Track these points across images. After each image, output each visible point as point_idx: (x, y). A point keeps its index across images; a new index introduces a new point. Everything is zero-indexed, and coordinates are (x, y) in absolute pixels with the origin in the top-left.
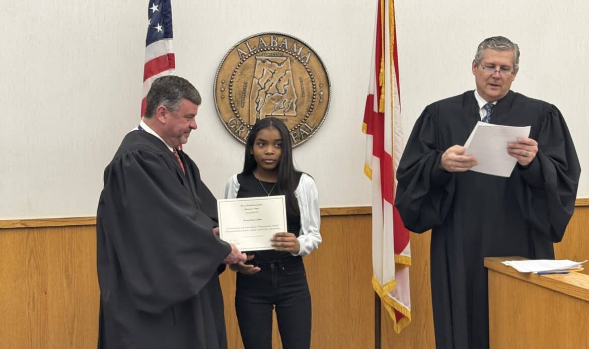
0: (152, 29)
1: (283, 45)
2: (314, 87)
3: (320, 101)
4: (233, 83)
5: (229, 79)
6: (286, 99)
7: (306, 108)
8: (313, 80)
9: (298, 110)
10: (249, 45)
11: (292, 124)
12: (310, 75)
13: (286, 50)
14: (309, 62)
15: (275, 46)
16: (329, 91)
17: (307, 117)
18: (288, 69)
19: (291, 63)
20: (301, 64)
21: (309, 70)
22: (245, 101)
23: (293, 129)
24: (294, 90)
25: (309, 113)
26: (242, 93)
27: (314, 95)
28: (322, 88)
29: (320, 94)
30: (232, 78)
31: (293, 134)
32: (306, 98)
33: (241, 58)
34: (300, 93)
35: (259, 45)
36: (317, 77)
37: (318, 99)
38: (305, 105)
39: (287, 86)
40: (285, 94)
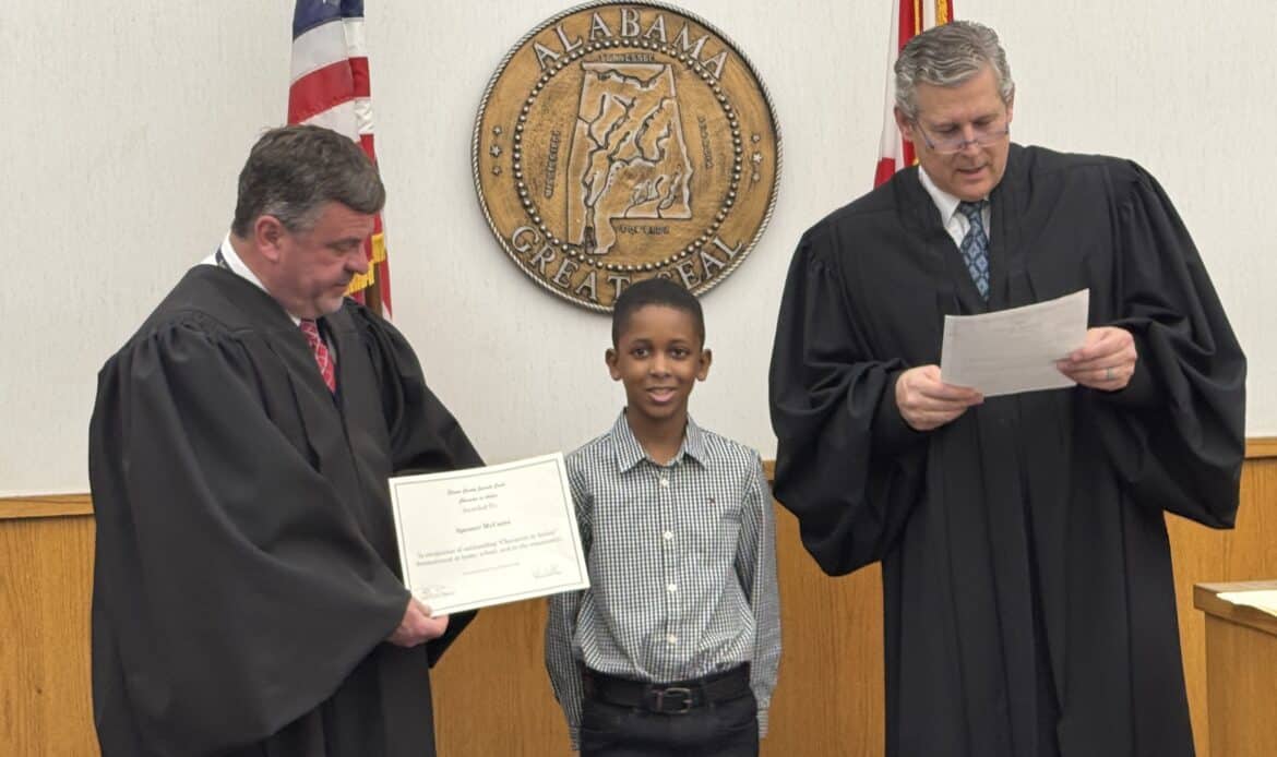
1: (654, 31)
2: (738, 141)
3: (752, 179)
4: (524, 135)
5: (513, 123)
6: (664, 176)
7: (715, 197)
8: (734, 124)
9: (695, 202)
10: (564, 33)
11: (680, 238)
12: (725, 110)
13: (660, 44)
14: (724, 77)
15: (632, 35)
16: (776, 153)
17: (719, 221)
18: (668, 95)
19: (675, 80)
20: (702, 82)
21: (723, 99)
22: (556, 181)
23: (683, 254)
24: (684, 151)
25: (725, 210)
26: (547, 160)
27: (737, 163)
28: (758, 145)
29: (752, 162)
30: (520, 122)
31: (684, 268)
32: (716, 171)
33: (544, 67)
34: (700, 159)
35: (590, 32)
36: (745, 115)
37: (746, 173)
38: (712, 189)
39: (665, 140)
40: (661, 163)
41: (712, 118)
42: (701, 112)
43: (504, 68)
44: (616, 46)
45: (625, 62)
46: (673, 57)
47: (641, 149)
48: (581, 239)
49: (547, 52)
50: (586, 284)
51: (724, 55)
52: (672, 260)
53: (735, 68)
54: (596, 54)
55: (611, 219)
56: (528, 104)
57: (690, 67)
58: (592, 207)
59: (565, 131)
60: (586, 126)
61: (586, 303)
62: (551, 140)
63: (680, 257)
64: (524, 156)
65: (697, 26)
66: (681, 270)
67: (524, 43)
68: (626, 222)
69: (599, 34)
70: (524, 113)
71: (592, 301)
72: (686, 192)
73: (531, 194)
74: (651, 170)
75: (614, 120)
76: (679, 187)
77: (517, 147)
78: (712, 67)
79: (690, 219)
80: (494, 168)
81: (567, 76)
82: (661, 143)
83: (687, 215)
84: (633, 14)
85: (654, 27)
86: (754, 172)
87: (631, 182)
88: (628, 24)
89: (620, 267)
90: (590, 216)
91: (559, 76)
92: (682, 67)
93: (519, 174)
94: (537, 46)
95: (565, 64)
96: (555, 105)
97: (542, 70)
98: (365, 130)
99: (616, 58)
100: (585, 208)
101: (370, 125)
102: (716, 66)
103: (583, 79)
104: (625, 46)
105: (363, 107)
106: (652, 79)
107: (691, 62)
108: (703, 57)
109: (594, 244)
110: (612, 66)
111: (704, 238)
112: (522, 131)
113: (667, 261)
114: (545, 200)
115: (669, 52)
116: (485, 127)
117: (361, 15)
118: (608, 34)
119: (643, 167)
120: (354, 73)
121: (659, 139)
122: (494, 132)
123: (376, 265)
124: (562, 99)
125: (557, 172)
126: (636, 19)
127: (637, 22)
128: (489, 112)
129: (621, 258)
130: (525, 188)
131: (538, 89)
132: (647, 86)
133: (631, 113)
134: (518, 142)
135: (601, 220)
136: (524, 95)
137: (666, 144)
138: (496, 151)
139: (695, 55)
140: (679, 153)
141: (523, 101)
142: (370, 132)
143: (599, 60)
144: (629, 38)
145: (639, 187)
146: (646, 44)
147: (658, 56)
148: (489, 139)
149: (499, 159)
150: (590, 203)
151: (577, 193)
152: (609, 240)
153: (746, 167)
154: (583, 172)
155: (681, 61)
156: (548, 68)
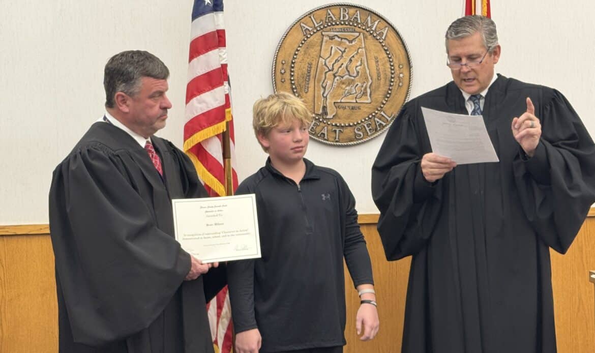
1: (355, 18)
2: (393, 68)
3: (399, 86)
4: (295, 64)
5: (291, 59)
6: (359, 83)
7: (381, 93)
8: (391, 60)
9: (372, 96)
10: (315, 19)
11: (365, 112)
12: (387, 54)
13: (358, 24)
14: (386, 39)
15: (345, 19)
16: (410, 73)
17: (384, 104)
18: (361, 47)
19: (364, 40)
20: (377, 41)
21: (386, 49)
22: (310, 86)
23: (367, 119)
24: (368, 73)
25: (386, 99)
26: (306, 75)
27: (392, 78)
28: (402, 69)
29: (399, 77)
30: (294, 58)
31: (367, 125)
32: (382, 81)
33: (305, 34)
34: (375, 77)
35: (326, 18)
36: (396, 56)
37: (396, 82)
38: (380, 89)
39: (359, 67)
40: (357, 77)
41: (381, 57)
42: (376, 55)
43: (287, 34)
44: (338, 25)
45: (342, 32)
46: (363, 29)
47: (348, 71)
48: (321, 111)
49: (307, 27)
50: (323, 132)
51: (387, 28)
52: (362, 122)
53: (392, 35)
54: (328, 27)
55: (334, 103)
56: (298, 50)
57: (371, 34)
58: (326, 97)
59: (314, 63)
60: (324, 60)
61: (322, 141)
62: (308, 67)
63: (365, 120)
64: (296, 74)
65: (375, 16)
66: (366, 126)
67: (296, 23)
68: (341, 104)
69: (330, 19)
70: (296, 54)
71: (325, 140)
72: (369, 91)
73: (298, 90)
74: (353, 80)
75: (336, 58)
76: (366, 89)
77: (292, 70)
78: (381, 34)
79: (370, 103)
80: (282, 79)
81: (316, 38)
82: (358, 68)
83: (369, 101)
84: (346, 10)
85: (355, 16)
86: (400, 82)
87: (344, 86)
88: (343, 14)
89: (338, 125)
90: (325, 102)
91: (312, 38)
92: (368, 34)
93: (293, 82)
94: (302, 24)
95: (314, 33)
96: (310, 51)
97: (304, 35)
98: (223, 62)
99: (338, 30)
100: (322, 97)
101: (225, 60)
102: (383, 33)
103: (323, 39)
104: (342, 24)
105: (222, 52)
106: (354, 39)
107: (371, 32)
108: (377, 30)
109: (326, 114)
110: (336, 33)
111: (376, 112)
112: (295, 62)
113: (359, 122)
114: (304, 94)
115: (362, 27)
116: (278, 61)
117: (222, 10)
118: (334, 19)
119: (349, 79)
120: (219, 36)
121: (357, 67)
122: (282, 63)
123: (227, 123)
124: (313, 48)
125: (310, 82)
126: (347, 12)
127: (348, 14)
128: (280, 54)
129: (339, 120)
130: (296, 88)
131: (302, 44)
132: (352, 43)
133: (343, 55)
134: (293, 67)
135: (330, 103)
136: (296, 46)
137: (360, 69)
138: (283, 71)
139: (373, 29)
140: (365, 73)
141: (295, 50)
142: (225, 63)
143: (330, 31)
144: (343, 21)
145: (347, 88)
146: (351, 24)
147: (357, 29)
148: (280, 66)
149: (284, 75)
150: (325, 95)
151: (319, 91)
152: (333, 112)
153: (396, 80)
154: (322, 81)
155: (367, 31)
156: (307, 34)
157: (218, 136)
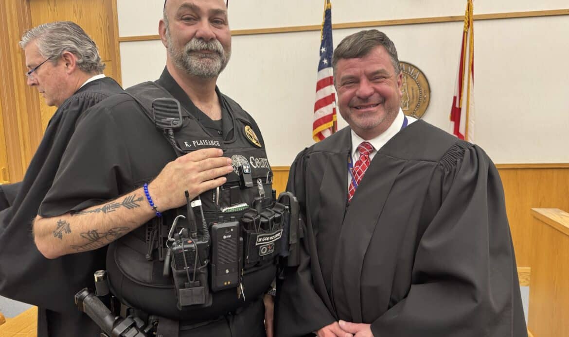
0: (321, 62)
1: (402, 68)
2: (421, 92)
3: (424, 101)
7: (414, 105)
8: (420, 88)
9: (410, 107)
12: (418, 85)
14: (418, 78)
16: (430, 95)
17: (415, 111)
18: (404, 82)
19: (406, 79)
20: (413, 79)
21: (418, 83)
24: (408, 95)
25: (417, 108)
27: (420, 97)
28: (426, 93)
29: (424, 97)
32: (415, 100)
34: (411, 97)
36: (423, 87)
37: (422, 100)
39: (403, 93)
40: (402, 98)
41: (415, 87)
42: (412, 86)
46: (406, 74)
51: (418, 73)
53: (421, 75)
65: (412, 66)
72: (408, 105)
76: (406, 103)
78: (415, 76)
83: (407, 109)
107: (410, 75)
108: (413, 74)
123: (334, 122)
139: (411, 73)
140: (406, 96)
153: (422, 98)
155: (408, 74)
157: (329, 128)
